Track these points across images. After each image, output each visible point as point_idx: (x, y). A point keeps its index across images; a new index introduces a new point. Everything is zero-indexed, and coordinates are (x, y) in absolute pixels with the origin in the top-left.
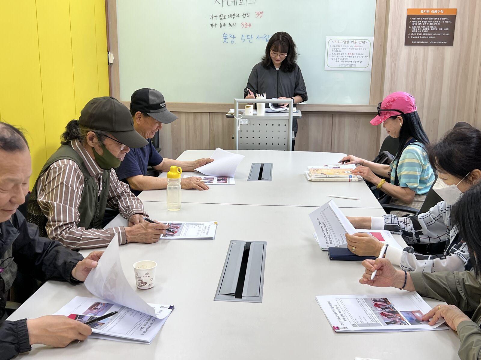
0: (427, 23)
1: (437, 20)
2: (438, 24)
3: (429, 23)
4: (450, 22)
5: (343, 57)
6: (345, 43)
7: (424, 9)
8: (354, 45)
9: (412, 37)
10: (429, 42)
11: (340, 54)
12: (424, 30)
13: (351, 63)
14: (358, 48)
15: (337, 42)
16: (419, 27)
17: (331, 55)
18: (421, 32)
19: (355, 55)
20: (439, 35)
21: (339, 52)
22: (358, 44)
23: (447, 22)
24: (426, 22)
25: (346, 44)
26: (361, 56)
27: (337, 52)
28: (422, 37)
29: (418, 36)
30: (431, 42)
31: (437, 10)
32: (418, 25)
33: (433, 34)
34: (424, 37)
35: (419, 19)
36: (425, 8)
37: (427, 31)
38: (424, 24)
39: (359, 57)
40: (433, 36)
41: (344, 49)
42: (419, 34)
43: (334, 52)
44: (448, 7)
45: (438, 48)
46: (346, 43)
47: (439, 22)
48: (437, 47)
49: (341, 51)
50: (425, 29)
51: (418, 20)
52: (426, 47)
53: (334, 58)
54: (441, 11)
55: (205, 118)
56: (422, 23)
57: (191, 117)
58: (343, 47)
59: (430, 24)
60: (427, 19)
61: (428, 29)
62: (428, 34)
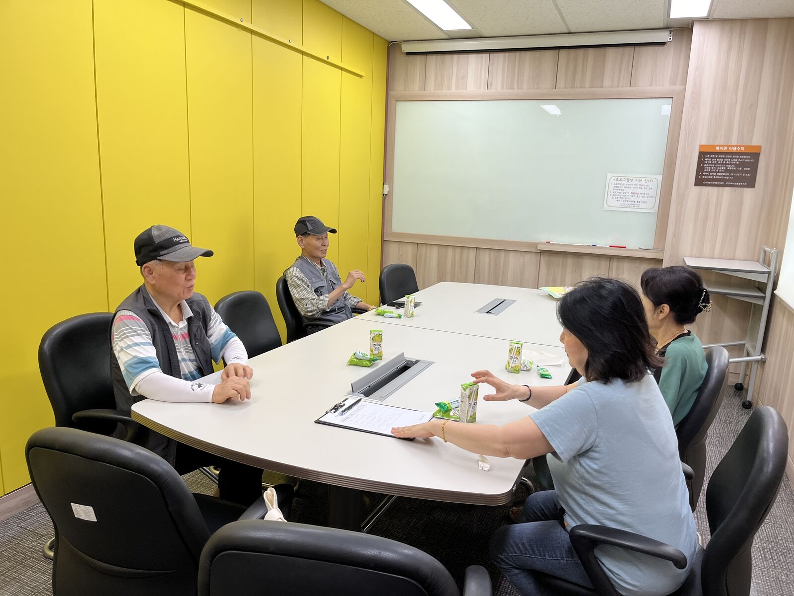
0: (723, 162)
1: (735, 158)
2: (737, 163)
3: (726, 161)
4: (753, 161)
5: (625, 196)
6: (628, 181)
7: (720, 146)
8: (638, 183)
9: (703, 177)
10: (725, 183)
11: (622, 193)
12: (719, 170)
13: (634, 203)
14: (643, 187)
15: (619, 179)
16: (713, 165)
17: (612, 194)
18: (716, 172)
19: (639, 195)
20: (737, 176)
21: (620, 191)
22: (643, 182)
23: (749, 160)
24: (722, 160)
25: (630, 183)
26: (646, 196)
27: (619, 191)
28: (716, 177)
29: (711, 176)
30: (727, 183)
31: (737, 146)
32: (712, 164)
33: (730, 174)
34: (719, 177)
35: (714, 156)
36: (722, 144)
37: (723, 171)
38: (719, 162)
39: (644, 197)
40: (730, 176)
41: (627, 187)
42: (713, 174)
43: (615, 191)
44: (751, 143)
45: (735, 190)
46: (630, 181)
47: (738, 161)
48: (734, 188)
49: (623, 190)
50: (720, 168)
51: (712, 158)
52: (721, 188)
53: (614, 197)
54: (742, 148)
55: (472, 254)
56: (717, 162)
57: (458, 251)
58: (626, 186)
59: (727, 163)
60: (724, 156)
61: (725, 168)
62: (724, 174)
